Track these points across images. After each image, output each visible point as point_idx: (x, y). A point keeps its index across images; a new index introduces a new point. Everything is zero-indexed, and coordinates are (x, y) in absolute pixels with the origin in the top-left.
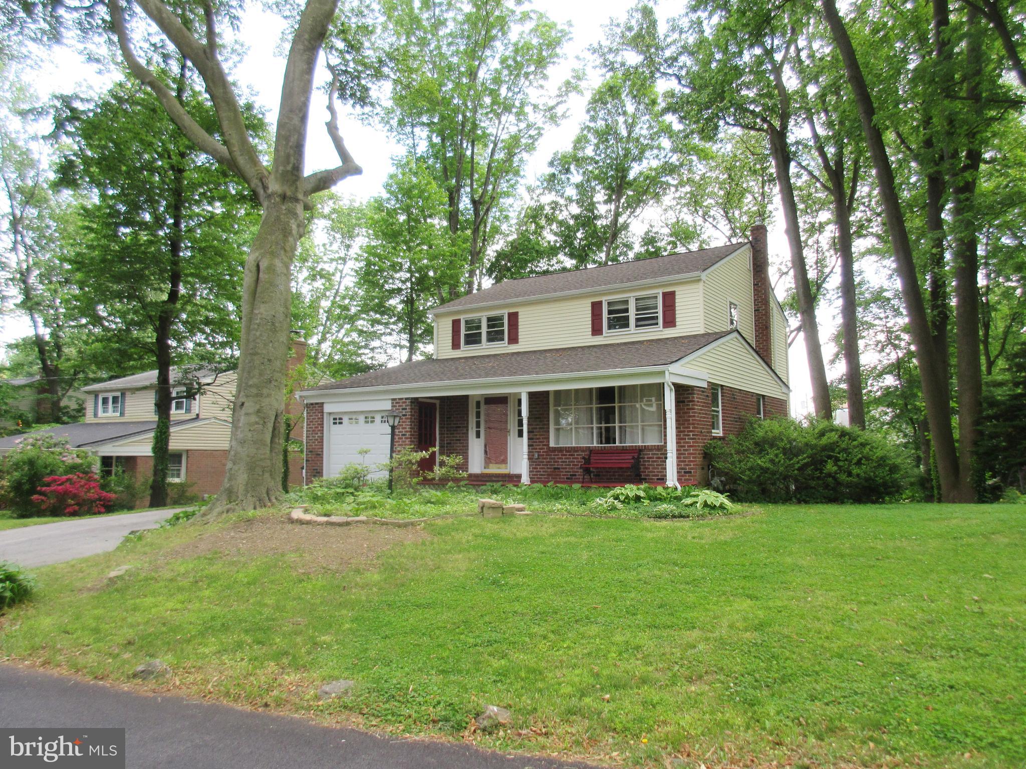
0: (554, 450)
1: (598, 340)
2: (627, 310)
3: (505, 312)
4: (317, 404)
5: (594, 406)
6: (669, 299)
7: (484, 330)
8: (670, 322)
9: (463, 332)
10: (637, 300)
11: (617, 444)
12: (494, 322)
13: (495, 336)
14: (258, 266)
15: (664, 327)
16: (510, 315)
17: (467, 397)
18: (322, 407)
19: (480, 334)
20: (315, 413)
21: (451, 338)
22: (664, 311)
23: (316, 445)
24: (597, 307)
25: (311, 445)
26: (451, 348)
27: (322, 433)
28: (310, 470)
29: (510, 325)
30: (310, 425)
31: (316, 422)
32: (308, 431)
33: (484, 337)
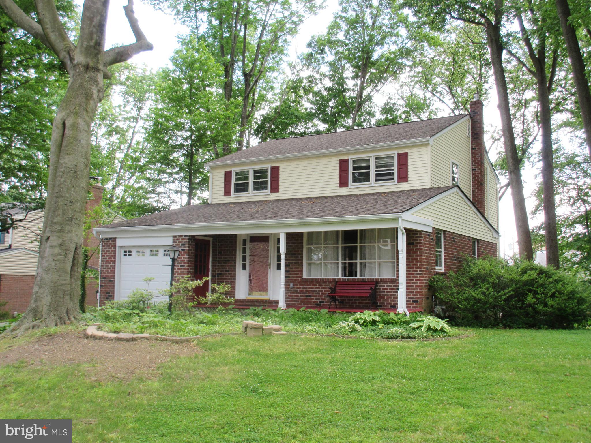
0: (306, 281)
1: (345, 191)
2: (368, 167)
3: (268, 166)
4: (110, 238)
5: (340, 245)
6: (403, 159)
7: (251, 180)
8: (403, 177)
9: (233, 182)
10: (377, 159)
11: (358, 277)
12: (259, 174)
13: (259, 186)
14: (64, 124)
15: (399, 182)
16: (273, 169)
17: (235, 236)
18: (115, 241)
19: (247, 184)
20: (109, 246)
21: (223, 187)
22: (399, 169)
23: (109, 273)
24: (343, 164)
25: (105, 273)
26: (223, 194)
27: (114, 263)
28: (104, 293)
29: (272, 177)
30: (104, 256)
31: (110, 253)
32: (103, 261)
33: (251, 187)
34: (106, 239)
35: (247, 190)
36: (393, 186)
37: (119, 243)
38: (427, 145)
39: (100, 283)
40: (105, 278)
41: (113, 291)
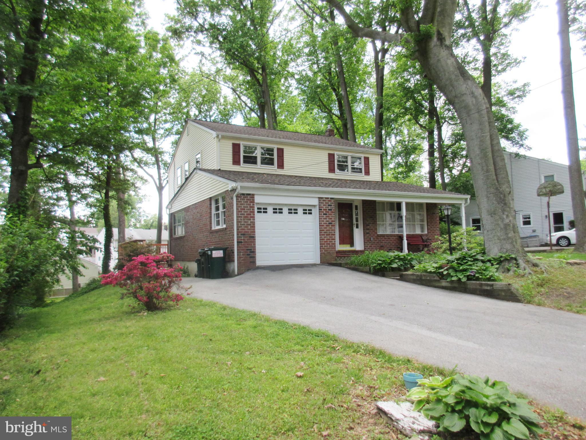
0: (381, 236)
1: (332, 176)
2: (347, 162)
4: (249, 194)
6: (367, 160)
7: (259, 155)
8: (367, 173)
10: (352, 157)
15: (365, 175)
18: (254, 197)
19: (256, 158)
20: (247, 202)
21: (232, 156)
22: (365, 166)
23: (249, 229)
24: (331, 157)
25: (243, 229)
26: (232, 163)
27: (254, 220)
28: (243, 250)
29: (278, 156)
30: (241, 212)
31: (249, 209)
32: (240, 217)
33: (259, 160)
34: (243, 194)
35: (255, 163)
36: (362, 177)
37: (258, 199)
38: (378, 154)
39: (237, 240)
40: (244, 234)
41: (255, 247)
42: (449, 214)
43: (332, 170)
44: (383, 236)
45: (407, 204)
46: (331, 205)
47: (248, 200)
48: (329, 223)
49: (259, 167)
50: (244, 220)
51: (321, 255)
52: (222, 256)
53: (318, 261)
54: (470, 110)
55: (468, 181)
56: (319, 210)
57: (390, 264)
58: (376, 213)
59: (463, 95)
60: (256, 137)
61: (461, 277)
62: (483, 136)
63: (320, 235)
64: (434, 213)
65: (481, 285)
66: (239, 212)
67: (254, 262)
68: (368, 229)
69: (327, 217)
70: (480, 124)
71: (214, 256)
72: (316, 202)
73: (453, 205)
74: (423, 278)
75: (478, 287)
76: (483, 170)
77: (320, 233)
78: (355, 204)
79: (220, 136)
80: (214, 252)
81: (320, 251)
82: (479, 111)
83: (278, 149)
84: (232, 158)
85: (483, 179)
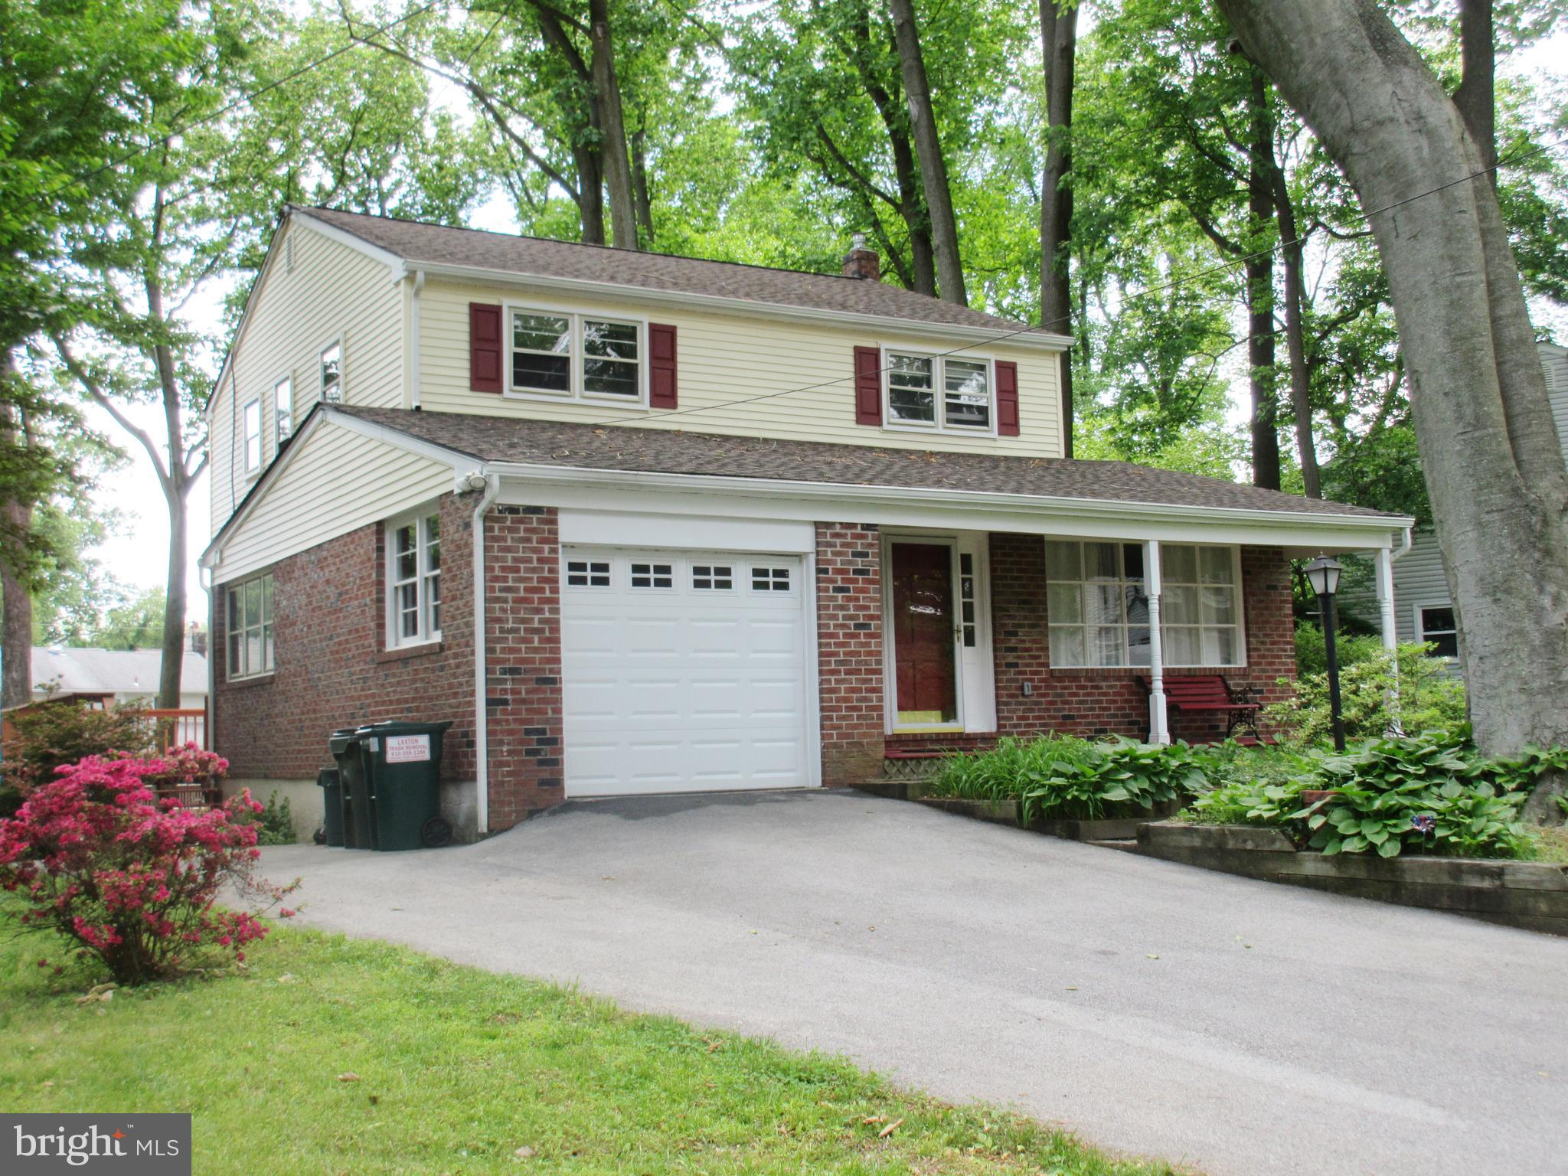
1: (871, 437)
6: (1008, 376)
7: (576, 353)
8: (1010, 425)
13: (612, 377)
15: (1000, 432)
18: (554, 522)
19: (564, 362)
20: (528, 540)
21: (466, 355)
22: (1000, 400)
23: (536, 650)
24: (866, 361)
25: (512, 650)
26: (467, 383)
27: (556, 611)
28: (511, 732)
29: (654, 357)
30: (505, 579)
31: (534, 570)
32: (497, 600)
33: (577, 374)
35: (561, 382)
36: (988, 442)
37: (570, 529)
38: (1053, 353)
39: (488, 691)
40: (513, 671)
41: (560, 721)
42: (1332, 589)
43: (868, 413)
44: (1073, 676)
45: (1166, 549)
46: (865, 555)
47: (533, 531)
48: (858, 626)
49: (577, 400)
50: (514, 611)
51: (823, 755)
52: (426, 756)
53: (815, 780)
54: (1410, 184)
55: (1404, 462)
56: (819, 571)
57: (1098, 787)
58: (1044, 587)
59: (1380, 123)
60: (567, 281)
61: (1377, 840)
62: (1458, 286)
63: (821, 672)
64: (1275, 588)
65: (1457, 871)
66: (496, 579)
67: (555, 783)
68: (1013, 649)
69: (849, 599)
70: (1448, 240)
71: (391, 757)
72: (803, 540)
73: (1347, 556)
74: (1231, 844)
75: (1446, 880)
76: (1460, 418)
77: (821, 664)
78: (959, 549)
79: (420, 276)
80: (392, 742)
81: (823, 737)
82: (1443, 188)
83: (655, 329)
84: (467, 365)
85: (1460, 453)
